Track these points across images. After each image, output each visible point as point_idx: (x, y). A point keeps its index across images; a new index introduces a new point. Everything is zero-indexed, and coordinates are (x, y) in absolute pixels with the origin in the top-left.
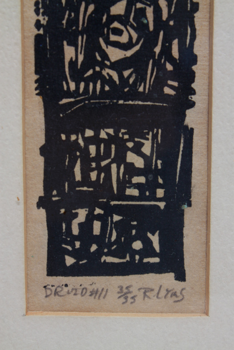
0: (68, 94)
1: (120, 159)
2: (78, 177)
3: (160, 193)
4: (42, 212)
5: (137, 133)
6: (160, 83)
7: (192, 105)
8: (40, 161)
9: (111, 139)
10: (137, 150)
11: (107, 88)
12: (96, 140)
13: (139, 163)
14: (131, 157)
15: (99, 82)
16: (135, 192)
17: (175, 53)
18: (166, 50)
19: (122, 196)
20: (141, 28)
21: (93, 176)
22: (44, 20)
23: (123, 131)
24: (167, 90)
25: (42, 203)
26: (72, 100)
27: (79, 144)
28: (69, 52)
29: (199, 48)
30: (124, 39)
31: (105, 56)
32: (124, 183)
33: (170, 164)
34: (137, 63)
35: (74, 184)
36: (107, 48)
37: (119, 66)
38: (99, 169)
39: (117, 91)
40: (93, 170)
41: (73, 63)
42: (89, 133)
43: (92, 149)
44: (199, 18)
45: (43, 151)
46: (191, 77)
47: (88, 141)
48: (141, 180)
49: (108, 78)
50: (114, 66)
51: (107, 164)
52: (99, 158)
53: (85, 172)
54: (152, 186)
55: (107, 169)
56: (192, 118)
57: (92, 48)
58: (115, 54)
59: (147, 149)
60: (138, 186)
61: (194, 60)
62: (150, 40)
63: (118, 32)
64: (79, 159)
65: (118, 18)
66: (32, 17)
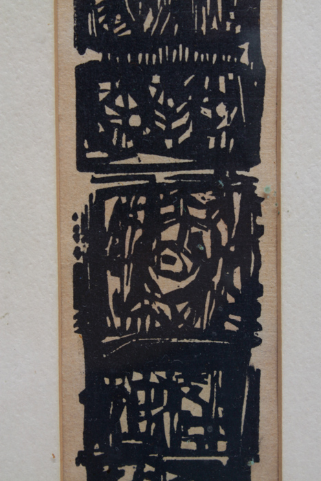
0: (113, 331)
1: (174, 407)
2: (125, 428)
3: (222, 446)
4: (82, 469)
5: (194, 376)
6: (219, 318)
7: (258, 342)
8: (80, 409)
9: (163, 384)
10: (194, 396)
11: (158, 324)
12: (145, 385)
13: (196, 411)
14: (187, 405)
15: (148, 317)
16: (192, 446)
17: (237, 282)
18: (226, 281)
19: (176, 450)
20: (197, 256)
21: (143, 426)
22: (84, 247)
23: (177, 374)
24: (229, 326)
25: (81, 459)
26: (117, 338)
27: (126, 389)
28: (113, 283)
29: (265, 278)
30: (177, 268)
31: (155, 288)
32: (178, 436)
33: (233, 413)
34: (193, 295)
35: (119, 436)
36: (158, 278)
37: (171, 299)
38: (150, 419)
40: (142, 419)
41: (118, 296)
42: (137, 376)
43: (141, 395)
44: (265, 243)
45: (83, 397)
46: (257, 309)
47: (136, 386)
48: (199, 430)
49: (158, 312)
50: (166, 299)
51: (159, 413)
52: (148, 406)
53: (133, 423)
54: (212, 438)
55: (159, 419)
56: (258, 358)
57: (140, 278)
58: (167, 286)
59: (205, 394)
60: (195, 438)
61: (259, 290)
62: (207, 268)
63: (171, 261)
64: (125, 407)
65: (169, 244)
66: (72, 245)
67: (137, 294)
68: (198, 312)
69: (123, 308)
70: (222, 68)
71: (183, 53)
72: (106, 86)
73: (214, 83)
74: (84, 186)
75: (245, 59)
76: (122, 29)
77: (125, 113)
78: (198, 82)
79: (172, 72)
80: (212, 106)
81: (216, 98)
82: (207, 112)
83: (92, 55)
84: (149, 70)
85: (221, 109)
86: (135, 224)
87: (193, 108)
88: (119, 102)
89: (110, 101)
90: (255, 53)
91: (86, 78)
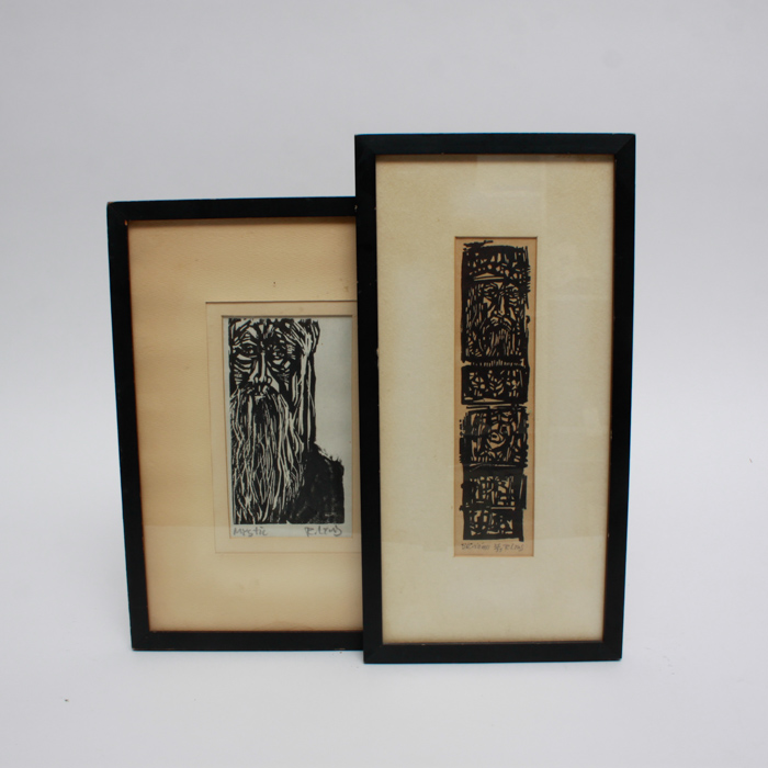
0: (473, 462)
1: (495, 489)
2: (477, 497)
3: (513, 503)
4: (462, 512)
5: (503, 478)
6: (512, 457)
7: (526, 466)
8: (461, 490)
9: (492, 481)
10: (503, 485)
11: (490, 460)
12: (485, 481)
13: (504, 491)
14: (500, 489)
15: (487, 457)
16: (502, 503)
17: (519, 444)
18: (515, 444)
19: (496, 505)
20: (505, 435)
21: (484, 496)
22: (463, 432)
23: (497, 477)
24: (516, 460)
25: (461, 508)
26: (475, 464)
27: (478, 483)
28: (474, 445)
29: (529, 443)
30: (497, 439)
31: (489, 446)
32: (497, 500)
33: (517, 491)
34: (503, 449)
35: (475, 500)
36: (490, 443)
37: (495, 450)
38: (487, 494)
39: (494, 461)
40: (484, 494)
41: (476, 449)
42: (482, 478)
43: (484, 485)
44: (529, 430)
45: (462, 486)
46: (526, 454)
47: (482, 482)
48: (505, 498)
49: (490, 455)
50: (493, 450)
51: (490, 491)
52: (486, 489)
53: (480, 495)
54: (509, 501)
55: (490, 494)
56: (526, 471)
57: (484, 443)
58: (494, 446)
59: (507, 485)
60: (503, 501)
61: (527, 447)
62: (508, 439)
63: (495, 437)
64: (478, 490)
65: (495, 431)
66: (459, 431)
67: (483, 449)
68: (505, 455)
69: (477, 454)
70: (514, 368)
71: (500, 363)
72: (472, 374)
73: (511, 373)
74: (464, 410)
75: (522, 364)
76: (478, 354)
77: (479, 384)
78: (506, 373)
79: (496, 370)
80: (510, 381)
81: (512, 378)
82: (508, 383)
83: (467, 363)
84: (488, 368)
85: (514, 382)
86: (482, 424)
87: (504, 382)
88: (477, 380)
89: (474, 380)
90: (526, 362)
91: (465, 371)
